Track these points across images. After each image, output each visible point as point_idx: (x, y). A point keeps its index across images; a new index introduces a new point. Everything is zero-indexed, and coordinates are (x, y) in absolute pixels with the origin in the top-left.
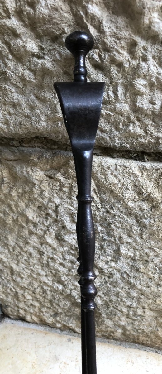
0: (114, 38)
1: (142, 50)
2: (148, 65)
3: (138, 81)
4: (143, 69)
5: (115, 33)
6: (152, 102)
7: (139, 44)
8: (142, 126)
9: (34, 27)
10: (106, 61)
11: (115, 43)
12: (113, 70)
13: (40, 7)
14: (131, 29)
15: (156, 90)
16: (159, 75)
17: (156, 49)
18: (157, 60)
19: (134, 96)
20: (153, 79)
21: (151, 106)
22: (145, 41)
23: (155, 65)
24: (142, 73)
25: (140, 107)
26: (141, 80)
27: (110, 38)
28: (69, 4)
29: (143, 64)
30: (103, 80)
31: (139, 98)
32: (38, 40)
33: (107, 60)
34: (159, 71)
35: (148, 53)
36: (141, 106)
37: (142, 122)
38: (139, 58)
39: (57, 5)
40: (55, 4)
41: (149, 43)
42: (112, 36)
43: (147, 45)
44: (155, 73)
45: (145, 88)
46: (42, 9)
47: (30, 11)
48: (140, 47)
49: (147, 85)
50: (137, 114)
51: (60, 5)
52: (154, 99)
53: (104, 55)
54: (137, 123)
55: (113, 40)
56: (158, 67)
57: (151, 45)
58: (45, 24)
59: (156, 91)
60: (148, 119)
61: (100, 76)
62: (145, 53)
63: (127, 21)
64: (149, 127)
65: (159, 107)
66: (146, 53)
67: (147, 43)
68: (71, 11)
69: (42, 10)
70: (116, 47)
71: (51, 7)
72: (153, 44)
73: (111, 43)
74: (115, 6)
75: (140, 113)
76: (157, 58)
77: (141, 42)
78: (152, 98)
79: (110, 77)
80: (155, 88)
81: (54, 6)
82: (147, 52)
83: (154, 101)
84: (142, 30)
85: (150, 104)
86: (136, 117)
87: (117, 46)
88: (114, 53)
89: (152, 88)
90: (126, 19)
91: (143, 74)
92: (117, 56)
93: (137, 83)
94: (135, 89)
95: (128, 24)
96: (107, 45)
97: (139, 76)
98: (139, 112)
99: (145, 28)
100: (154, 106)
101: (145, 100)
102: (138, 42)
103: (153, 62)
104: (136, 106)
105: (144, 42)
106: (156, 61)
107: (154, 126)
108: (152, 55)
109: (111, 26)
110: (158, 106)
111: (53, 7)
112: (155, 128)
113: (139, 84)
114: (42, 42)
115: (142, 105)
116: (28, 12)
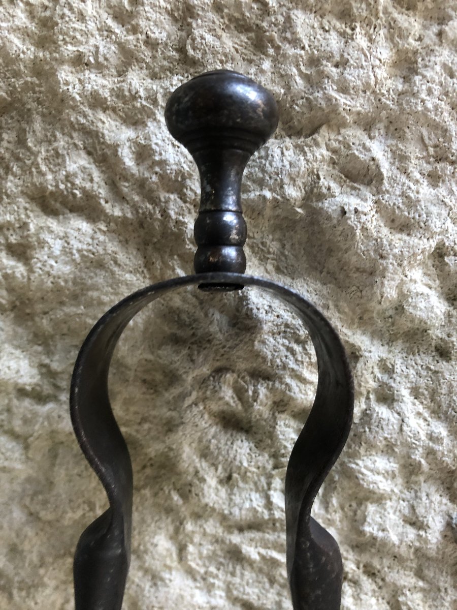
0: (285, 338)
1: (376, 370)
2: (399, 414)
3: (369, 463)
4: (384, 427)
5: (287, 326)
6: (415, 522)
7: (367, 354)
8: (384, 590)
9: (28, 311)
10: (261, 405)
11: (288, 354)
12: (284, 429)
13: (46, 257)
14: (339, 312)
15: (423, 484)
16: (434, 442)
17: (420, 368)
18: (425, 399)
19: (354, 505)
20: (418, 456)
21: (411, 533)
22: (382, 345)
23: (419, 414)
24: (381, 439)
25: (375, 539)
26: (376, 458)
27: (271, 339)
28: (138, 249)
29: (382, 411)
30: (252, 458)
31: (371, 508)
32: (40, 349)
33: (265, 401)
34: (436, 431)
35: (398, 379)
36: (381, 534)
37: (383, 580)
38: (368, 392)
39: (101, 252)
40: (94, 250)
41: (397, 351)
42: (279, 333)
43: (390, 356)
44: (423, 436)
45: (389, 482)
46: (53, 263)
47: (12, 267)
48: (369, 365)
49: (397, 472)
50: (365, 558)
51: (110, 252)
52: (420, 510)
53: (254, 386)
54: (367, 584)
55: (283, 345)
56: (429, 419)
57: (405, 355)
58: (62, 303)
59: (425, 487)
60: (402, 572)
61: (240, 448)
62: (385, 378)
63: (325, 292)
64: (406, 596)
65: (437, 535)
66: (391, 381)
67: (390, 352)
68: (145, 266)
69: (52, 266)
70: (292, 364)
71: (83, 256)
72: (409, 354)
73: (276, 354)
74: (283, 254)
75: (374, 554)
76: (426, 393)
77: (373, 349)
78: (413, 508)
79: (273, 450)
80: (422, 478)
81: (93, 254)
82: (394, 376)
83: (421, 519)
84: (375, 315)
85: (408, 526)
86: (361, 566)
87: (296, 360)
88: (288, 380)
89: (413, 478)
90: (319, 286)
91: (384, 442)
92: (296, 390)
93: (366, 467)
94: (359, 485)
95: (327, 299)
96: (264, 359)
97: (371, 446)
98: (373, 550)
99: (384, 311)
100: (422, 533)
101: (392, 516)
102: (363, 349)
103: (414, 404)
104: (362, 533)
105: (382, 348)
106: (422, 403)
107: (422, 590)
108: (409, 385)
109: (273, 305)
110: (435, 532)
111: (87, 257)
112: (425, 596)
113: (372, 471)
114: (49, 353)
115: (383, 530)
116: (9, 272)
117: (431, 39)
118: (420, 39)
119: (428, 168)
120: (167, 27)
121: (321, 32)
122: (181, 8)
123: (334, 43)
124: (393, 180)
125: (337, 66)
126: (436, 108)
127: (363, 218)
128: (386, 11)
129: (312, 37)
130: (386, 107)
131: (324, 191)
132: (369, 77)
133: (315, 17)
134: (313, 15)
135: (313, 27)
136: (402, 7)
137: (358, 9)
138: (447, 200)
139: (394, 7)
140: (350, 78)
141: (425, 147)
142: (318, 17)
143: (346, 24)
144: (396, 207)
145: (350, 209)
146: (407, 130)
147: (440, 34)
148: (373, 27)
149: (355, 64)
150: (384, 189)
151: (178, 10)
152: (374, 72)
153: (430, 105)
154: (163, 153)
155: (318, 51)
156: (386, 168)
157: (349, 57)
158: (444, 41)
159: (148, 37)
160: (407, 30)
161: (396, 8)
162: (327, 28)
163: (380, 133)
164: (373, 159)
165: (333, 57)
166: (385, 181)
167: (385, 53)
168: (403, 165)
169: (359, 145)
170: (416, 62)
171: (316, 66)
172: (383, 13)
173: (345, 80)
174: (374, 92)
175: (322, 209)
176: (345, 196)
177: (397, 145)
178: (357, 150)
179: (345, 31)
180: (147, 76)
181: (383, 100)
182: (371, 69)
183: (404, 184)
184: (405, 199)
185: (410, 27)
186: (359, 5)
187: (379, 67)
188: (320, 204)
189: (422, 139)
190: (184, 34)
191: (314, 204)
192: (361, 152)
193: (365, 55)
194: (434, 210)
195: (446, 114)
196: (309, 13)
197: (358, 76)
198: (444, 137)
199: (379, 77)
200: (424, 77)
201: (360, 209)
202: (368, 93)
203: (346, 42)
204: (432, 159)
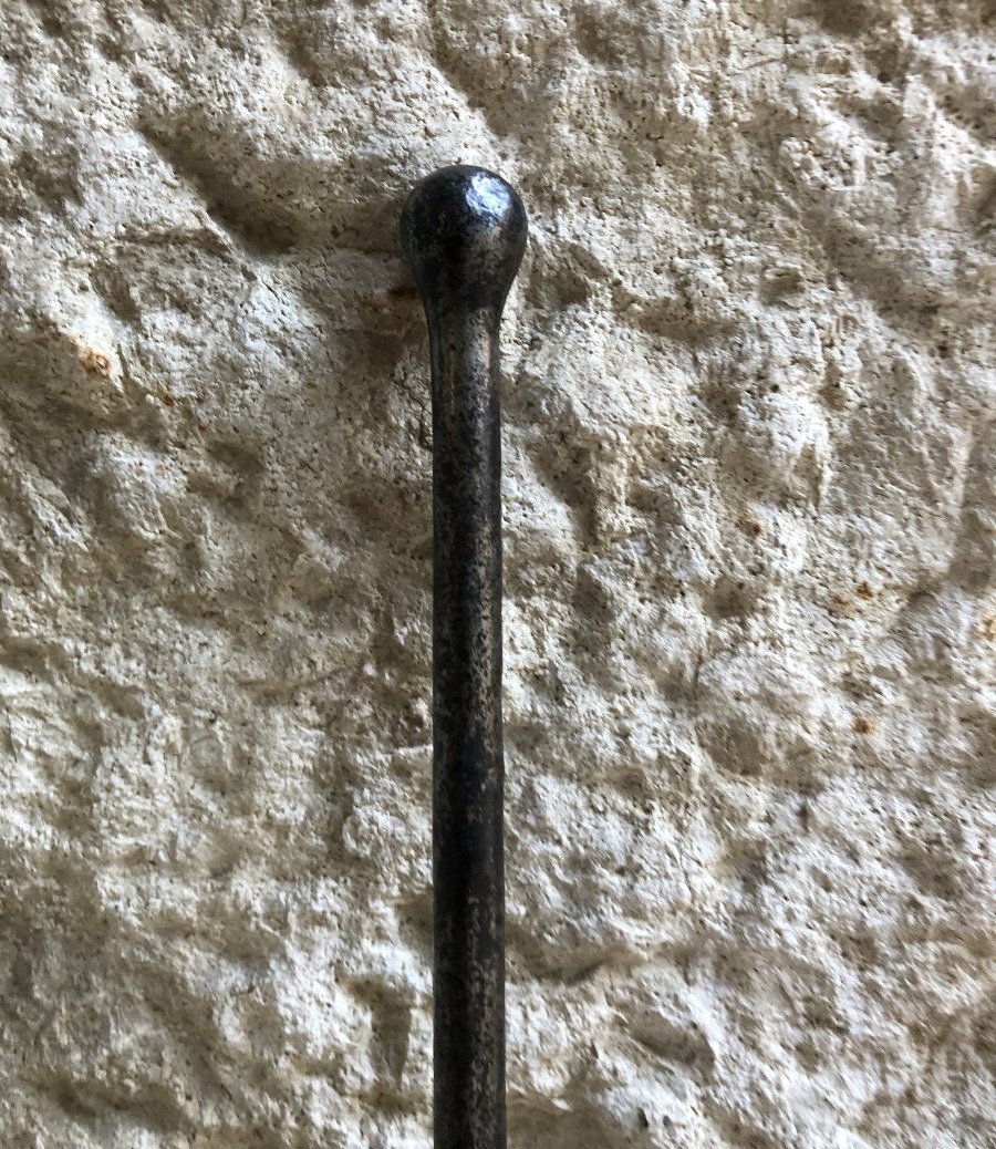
117: (788, 823)
118: (769, 820)
119: (795, 1036)
120: (306, 797)
121: (591, 815)
122: (332, 765)
123: (615, 834)
124: (733, 1061)
125: (621, 872)
126: (803, 942)
127: (681, 1133)
128: (704, 779)
129: (573, 824)
130: (713, 934)
131: (606, 1076)
132: (679, 891)
133: (579, 787)
134: (573, 786)
135: (575, 807)
136: (733, 771)
137: (654, 779)
138: (833, 1099)
139: (719, 772)
140: (646, 896)
141: (789, 1001)
142: (585, 788)
143: (635, 799)
144: (740, 1112)
145: (654, 1116)
146: (754, 976)
147: (804, 814)
148: (682, 806)
149: (654, 873)
150: (716, 1077)
151: (327, 769)
152: (688, 882)
153: (791, 939)
154: (300, 1020)
155: (586, 847)
156: (719, 1040)
157: (643, 862)
158: (810, 829)
159: (269, 816)
160: (744, 809)
161: (723, 774)
162: (601, 808)
163: (704, 975)
164: (695, 1026)
165: (614, 860)
166: (719, 1064)
167: (706, 847)
168: (749, 1034)
169: (669, 996)
170: (763, 859)
171: (584, 870)
172: (701, 784)
173: (637, 898)
174: (690, 911)
175: (603, 1107)
176: (645, 1082)
177: (736, 1000)
178: (664, 1006)
179: (632, 814)
180: (268, 874)
181: (708, 922)
182: (682, 878)
183: (752, 1069)
184: (755, 1096)
185: (748, 804)
186: (656, 773)
187: (699, 874)
188: (600, 1098)
189: (781, 989)
190: (337, 809)
191: (589, 1096)
192: (671, 1011)
193: (671, 856)
194: (811, 1117)
195: (822, 950)
196: (566, 781)
197: (661, 892)
198: (822, 985)
199: (698, 891)
200: (778, 890)
201: (672, 1118)
202: (680, 914)
203: (637, 833)
204: (802, 1021)
